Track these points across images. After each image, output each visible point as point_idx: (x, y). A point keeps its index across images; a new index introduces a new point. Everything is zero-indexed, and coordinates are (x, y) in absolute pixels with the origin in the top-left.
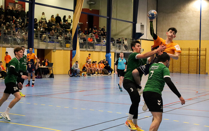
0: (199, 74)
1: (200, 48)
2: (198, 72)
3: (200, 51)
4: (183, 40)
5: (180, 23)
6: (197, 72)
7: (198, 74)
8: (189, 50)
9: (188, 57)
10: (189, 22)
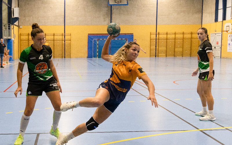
0: (65, 58)
1: (65, 33)
2: (64, 57)
3: (65, 36)
4: (47, 25)
5: (44, 8)
6: (62, 56)
7: (63, 59)
8: (54, 35)
9: (53, 42)
10: (53, 7)
